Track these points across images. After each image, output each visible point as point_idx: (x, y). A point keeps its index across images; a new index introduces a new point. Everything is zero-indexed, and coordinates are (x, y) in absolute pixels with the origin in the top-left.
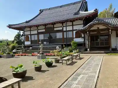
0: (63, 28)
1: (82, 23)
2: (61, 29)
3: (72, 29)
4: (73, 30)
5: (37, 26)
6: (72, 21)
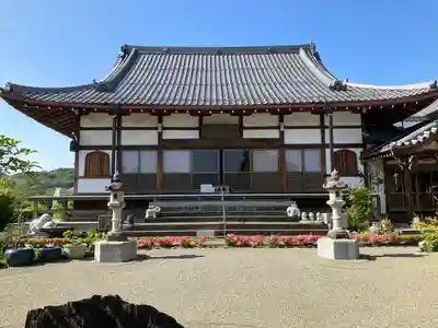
0: (282, 134)
2: (274, 134)
3: (319, 141)
4: (322, 146)
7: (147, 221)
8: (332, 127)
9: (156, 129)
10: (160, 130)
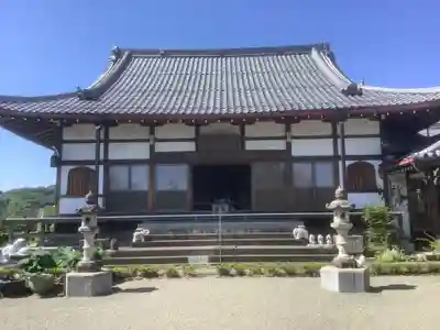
0: (289, 145)
1: (377, 131)
2: (280, 145)
4: (335, 159)
5: (152, 122)
6: (335, 117)
7: (135, 245)
8: (344, 137)
9: (148, 141)
10: (151, 142)
